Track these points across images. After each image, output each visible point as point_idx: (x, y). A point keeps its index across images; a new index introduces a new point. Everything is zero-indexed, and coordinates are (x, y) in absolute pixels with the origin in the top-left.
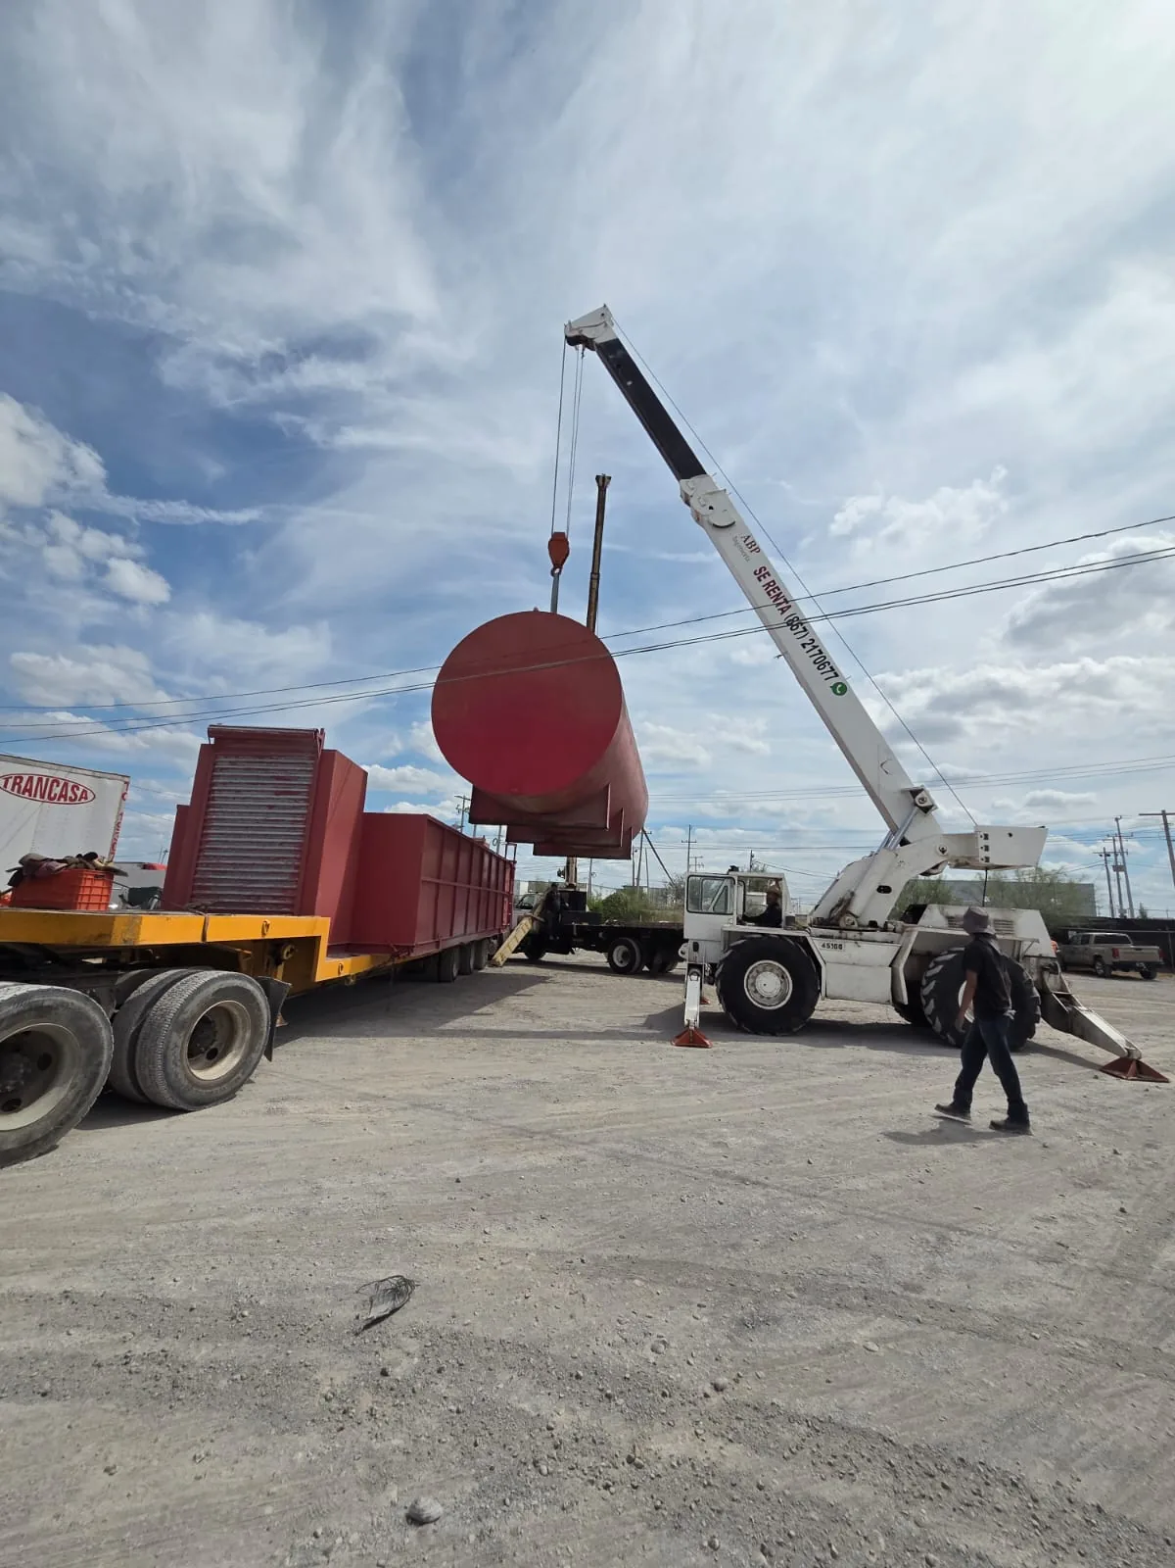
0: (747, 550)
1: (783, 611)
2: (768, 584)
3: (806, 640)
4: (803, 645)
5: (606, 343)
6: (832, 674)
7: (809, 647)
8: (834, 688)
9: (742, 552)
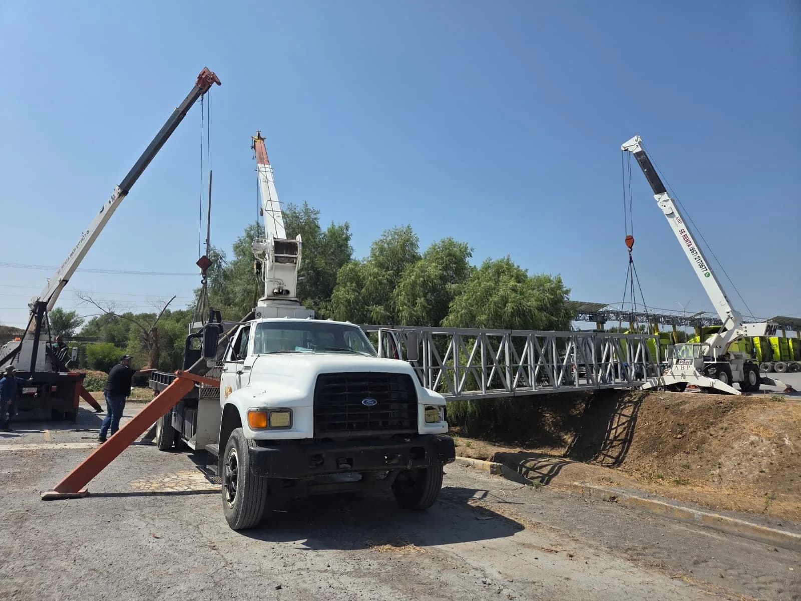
0: (677, 223)
1: (689, 246)
2: (684, 236)
3: (697, 257)
4: (695, 259)
5: (637, 153)
6: (705, 269)
7: (697, 259)
8: (705, 275)
9: (675, 223)
